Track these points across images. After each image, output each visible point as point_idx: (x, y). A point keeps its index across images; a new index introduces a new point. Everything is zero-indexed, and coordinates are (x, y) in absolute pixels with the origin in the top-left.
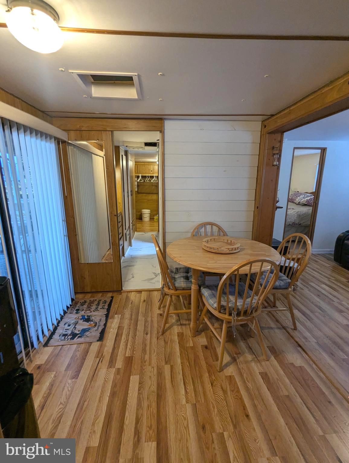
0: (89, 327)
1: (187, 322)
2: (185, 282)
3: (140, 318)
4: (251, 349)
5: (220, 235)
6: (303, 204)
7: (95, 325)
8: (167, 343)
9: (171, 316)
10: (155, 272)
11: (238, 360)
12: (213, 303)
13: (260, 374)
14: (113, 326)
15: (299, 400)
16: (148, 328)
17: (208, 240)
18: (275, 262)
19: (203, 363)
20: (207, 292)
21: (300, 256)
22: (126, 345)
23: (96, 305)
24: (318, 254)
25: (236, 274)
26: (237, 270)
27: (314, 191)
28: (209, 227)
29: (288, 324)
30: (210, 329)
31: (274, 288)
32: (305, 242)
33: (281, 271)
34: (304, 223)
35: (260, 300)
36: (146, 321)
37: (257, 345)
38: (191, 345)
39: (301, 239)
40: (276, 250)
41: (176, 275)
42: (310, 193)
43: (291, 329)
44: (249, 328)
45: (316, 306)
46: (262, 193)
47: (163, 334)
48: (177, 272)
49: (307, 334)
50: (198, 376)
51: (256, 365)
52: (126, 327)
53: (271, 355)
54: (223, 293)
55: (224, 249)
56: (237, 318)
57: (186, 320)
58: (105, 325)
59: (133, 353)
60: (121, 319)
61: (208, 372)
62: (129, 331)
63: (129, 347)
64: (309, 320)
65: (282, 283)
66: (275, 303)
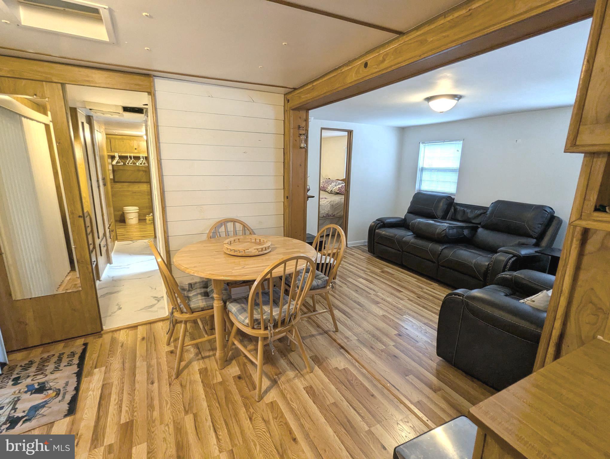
0: (44, 400)
1: (211, 353)
2: (204, 300)
3: (138, 364)
4: (293, 364)
5: (245, 234)
6: (335, 193)
7: (58, 394)
8: (185, 386)
9: (187, 351)
10: (156, 296)
11: (279, 382)
12: (243, 319)
13: (304, 389)
14: (92, 386)
15: (345, 403)
16: (153, 375)
17: (231, 241)
18: (311, 258)
19: (238, 398)
20: (234, 307)
21: (335, 251)
22: (120, 407)
23: (55, 362)
24: (354, 247)
25: (269, 278)
26: (270, 272)
27: (345, 178)
28: (230, 226)
29: (330, 327)
30: (242, 354)
31: (311, 289)
32: (339, 235)
33: (318, 269)
34: (338, 213)
35: (298, 305)
36: (149, 366)
37: (299, 359)
38: (220, 379)
39: (335, 230)
40: (311, 245)
41: (191, 294)
42: (341, 180)
43: (333, 332)
44: (289, 341)
45: (355, 302)
46: (291, 179)
47: (177, 377)
48: (191, 289)
49: (349, 333)
50: (232, 416)
51: (299, 380)
52: (116, 383)
53: (315, 365)
54: (256, 304)
55: (253, 250)
56: (274, 331)
57: (209, 350)
58: (77, 389)
59: (133, 415)
60: (105, 373)
61: (244, 406)
62: (123, 386)
63: (124, 408)
64: (349, 318)
65: (320, 282)
66: (314, 307)
